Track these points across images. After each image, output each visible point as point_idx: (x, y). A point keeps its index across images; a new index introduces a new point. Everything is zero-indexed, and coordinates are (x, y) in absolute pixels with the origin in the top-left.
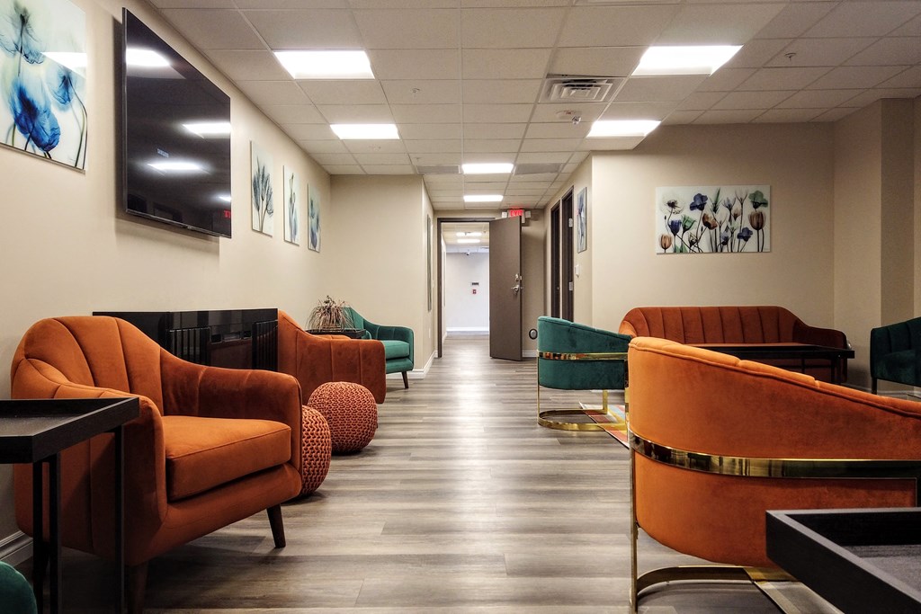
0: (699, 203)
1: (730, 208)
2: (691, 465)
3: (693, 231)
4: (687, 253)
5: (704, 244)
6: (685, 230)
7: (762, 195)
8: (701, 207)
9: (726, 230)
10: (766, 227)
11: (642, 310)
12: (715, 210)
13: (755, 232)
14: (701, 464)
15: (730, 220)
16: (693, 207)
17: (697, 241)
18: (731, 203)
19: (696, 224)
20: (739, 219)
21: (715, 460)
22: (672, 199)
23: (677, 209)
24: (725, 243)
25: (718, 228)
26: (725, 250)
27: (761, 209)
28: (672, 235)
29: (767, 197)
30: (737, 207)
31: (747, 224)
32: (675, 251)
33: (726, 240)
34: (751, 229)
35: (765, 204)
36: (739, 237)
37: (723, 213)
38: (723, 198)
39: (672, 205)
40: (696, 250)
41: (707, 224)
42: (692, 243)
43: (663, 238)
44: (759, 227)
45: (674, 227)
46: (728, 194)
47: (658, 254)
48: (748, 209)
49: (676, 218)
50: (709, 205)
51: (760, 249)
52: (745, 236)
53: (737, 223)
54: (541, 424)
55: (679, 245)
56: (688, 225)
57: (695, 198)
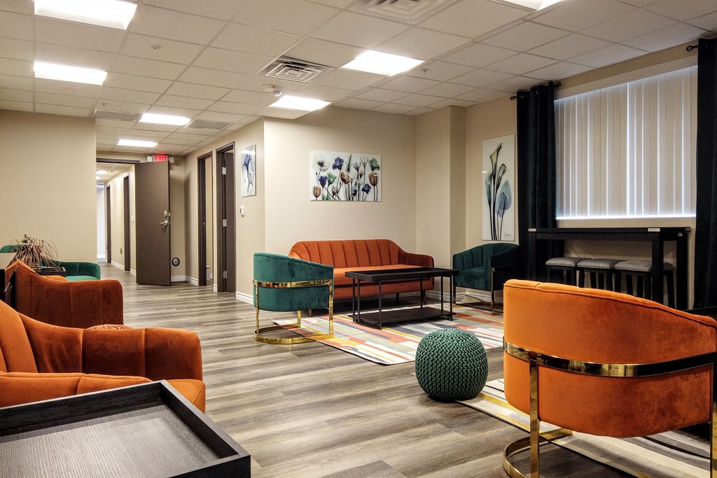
0: (338, 165)
1: (357, 169)
2: (587, 370)
3: (335, 184)
4: (331, 200)
5: (342, 194)
6: (330, 183)
7: (376, 162)
8: (340, 167)
9: (355, 185)
10: (379, 184)
11: (303, 243)
12: (348, 170)
13: (372, 187)
14: (594, 370)
15: (358, 178)
16: (334, 167)
17: (337, 192)
18: (358, 166)
19: (336, 179)
20: (363, 176)
21: (606, 367)
22: (321, 160)
23: (324, 168)
24: (355, 194)
25: (350, 183)
26: (355, 199)
27: (376, 171)
28: (321, 187)
29: (379, 163)
30: (361, 168)
31: (368, 182)
32: (323, 199)
33: (356, 191)
34: (370, 185)
35: (378, 168)
36: (363, 190)
37: (353, 172)
38: (353, 161)
39: (321, 164)
40: (337, 198)
41: (344, 180)
42: (334, 194)
43: (315, 189)
44: (374, 184)
45: (322, 181)
46: (356, 160)
47: (312, 201)
48: (368, 171)
49: (324, 174)
50: (345, 166)
51: (375, 200)
52: (366, 190)
53: (361, 181)
54: (259, 340)
55: (326, 195)
56: (331, 180)
57: (336, 160)
